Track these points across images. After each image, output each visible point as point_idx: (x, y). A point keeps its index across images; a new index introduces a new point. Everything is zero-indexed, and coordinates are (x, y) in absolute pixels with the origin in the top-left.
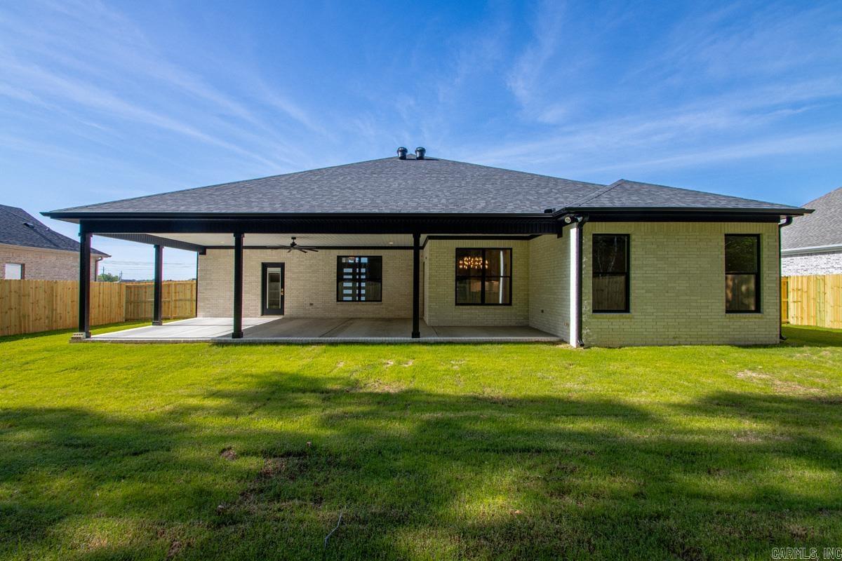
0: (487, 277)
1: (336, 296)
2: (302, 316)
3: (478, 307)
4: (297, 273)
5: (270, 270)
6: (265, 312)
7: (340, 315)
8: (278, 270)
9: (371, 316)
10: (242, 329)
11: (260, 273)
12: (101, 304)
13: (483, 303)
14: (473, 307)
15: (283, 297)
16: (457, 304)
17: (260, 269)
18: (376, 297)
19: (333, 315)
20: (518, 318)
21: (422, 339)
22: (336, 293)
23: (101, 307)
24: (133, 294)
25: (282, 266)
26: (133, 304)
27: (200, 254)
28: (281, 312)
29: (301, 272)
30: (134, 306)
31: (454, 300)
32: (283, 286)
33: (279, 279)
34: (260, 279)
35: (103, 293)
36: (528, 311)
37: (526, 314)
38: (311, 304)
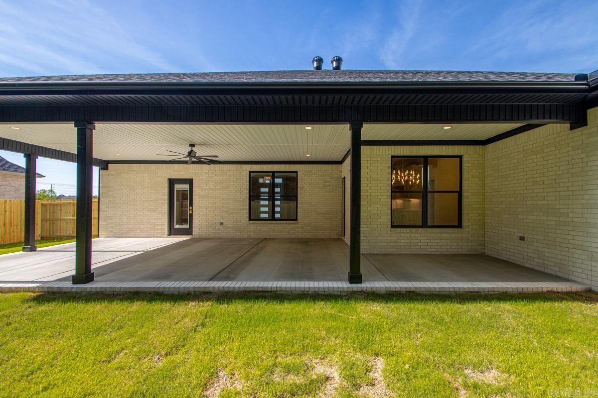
0: (430, 192)
1: (248, 215)
2: (212, 236)
3: (420, 230)
4: (205, 189)
5: (178, 187)
6: (172, 232)
7: (252, 235)
8: (186, 187)
9: (286, 236)
10: (93, 267)
11: (166, 191)
12: (7, 222)
13: (424, 225)
14: (414, 230)
15: (191, 215)
16: (392, 226)
17: (167, 185)
18: (292, 217)
19: (245, 236)
20: (470, 244)
21: (366, 285)
22: (248, 211)
23: (8, 225)
24: (48, 212)
25: (190, 182)
26: (48, 222)
27: (102, 169)
28: (189, 232)
29: (210, 189)
30: (50, 224)
31: (390, 221)
32: (191, 205)
33: (187, 197)
34: (166, 197)
35: (11, 211)
36: (483, 235)
37: (481, 239)
38: (222, 224)
